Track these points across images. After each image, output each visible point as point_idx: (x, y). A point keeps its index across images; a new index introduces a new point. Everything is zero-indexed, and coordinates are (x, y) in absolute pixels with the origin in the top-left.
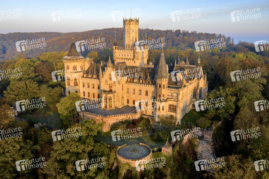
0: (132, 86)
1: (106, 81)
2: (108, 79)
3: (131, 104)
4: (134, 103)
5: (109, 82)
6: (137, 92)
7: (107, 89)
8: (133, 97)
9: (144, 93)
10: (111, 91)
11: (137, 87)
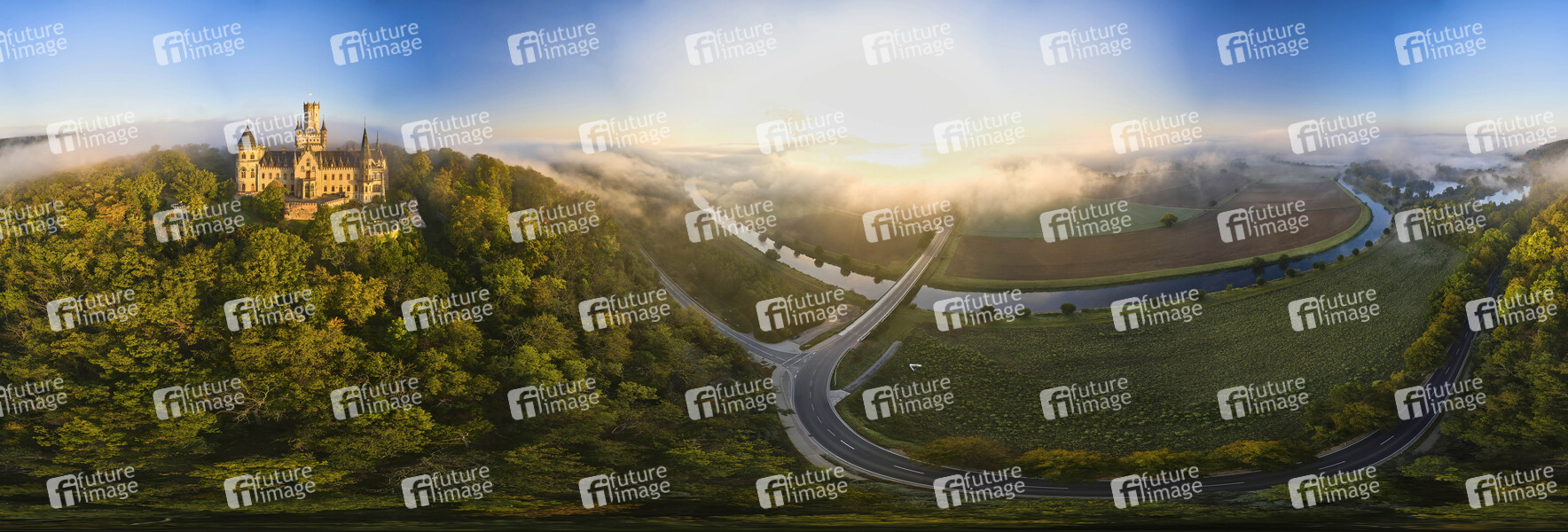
0: (330, 172)
1: (303, 167)
2: (305, 165)
3: (329, 191)
4: (333, 189)
5: (307, 168)
6: (337, 177)
7: (303, 176)
8: (330, 183)
9: (345, 177)
10: (308, 178)
11: (337, 172)
